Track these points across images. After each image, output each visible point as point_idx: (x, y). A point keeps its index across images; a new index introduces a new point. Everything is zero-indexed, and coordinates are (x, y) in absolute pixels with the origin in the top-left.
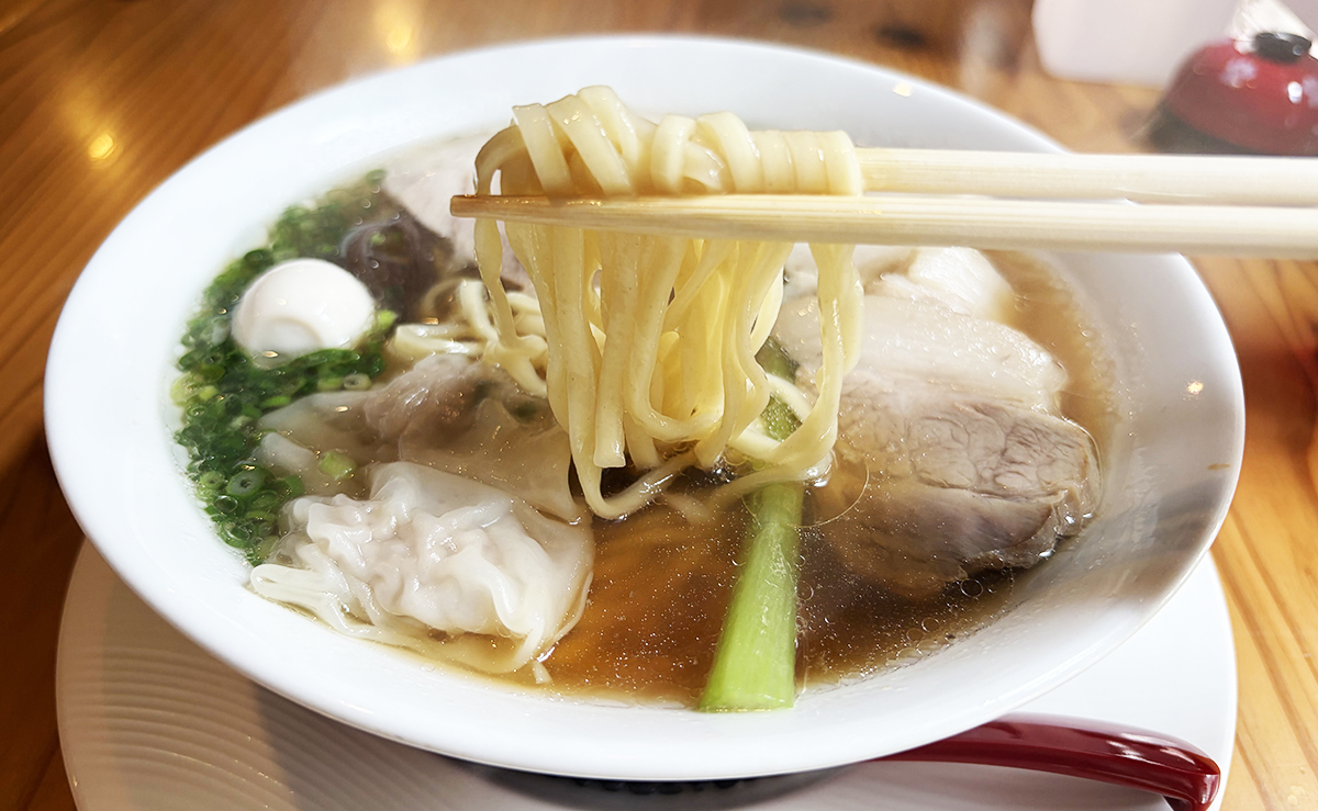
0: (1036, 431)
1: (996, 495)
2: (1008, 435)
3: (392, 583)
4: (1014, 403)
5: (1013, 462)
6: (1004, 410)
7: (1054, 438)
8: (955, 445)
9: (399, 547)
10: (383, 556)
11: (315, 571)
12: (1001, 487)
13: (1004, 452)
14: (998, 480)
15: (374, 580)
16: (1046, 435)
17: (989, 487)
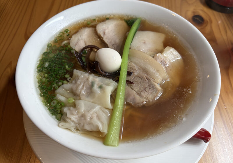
0: (153, 87)
1: (139, 95)
2: (148, 85)
3: (82, 124)
4: (153, 80)
5: (145, 91)
6: (151, 81)
7: (155, 89)
8: (139, 83)
9: (83, 118)
10: (80, 120)
11: (69, 123)
12: (141, 94)
13: (145, 88)
14: (141, 93)
15: (79, 124)
16: (154, 88)
17: (139, 93)
